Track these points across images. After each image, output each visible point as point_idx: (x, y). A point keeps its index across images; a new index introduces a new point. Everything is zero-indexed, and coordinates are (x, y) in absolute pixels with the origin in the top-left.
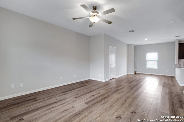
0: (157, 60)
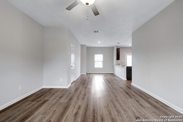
0: (102, 60)
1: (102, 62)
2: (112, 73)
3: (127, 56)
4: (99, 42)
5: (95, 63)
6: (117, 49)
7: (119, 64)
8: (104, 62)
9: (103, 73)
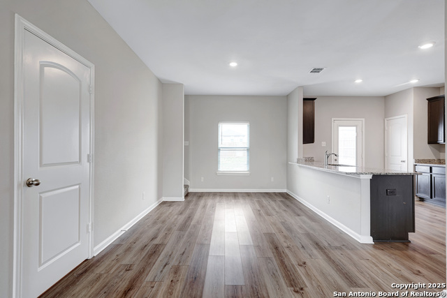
1: (246, 152)
2: (285, 191)
3: (340, 128)
4: (233, 64)
5: (222, 153)
6: (304, 99)
7: (309, 160)
8: (252, 150)
9: (248, 194)
